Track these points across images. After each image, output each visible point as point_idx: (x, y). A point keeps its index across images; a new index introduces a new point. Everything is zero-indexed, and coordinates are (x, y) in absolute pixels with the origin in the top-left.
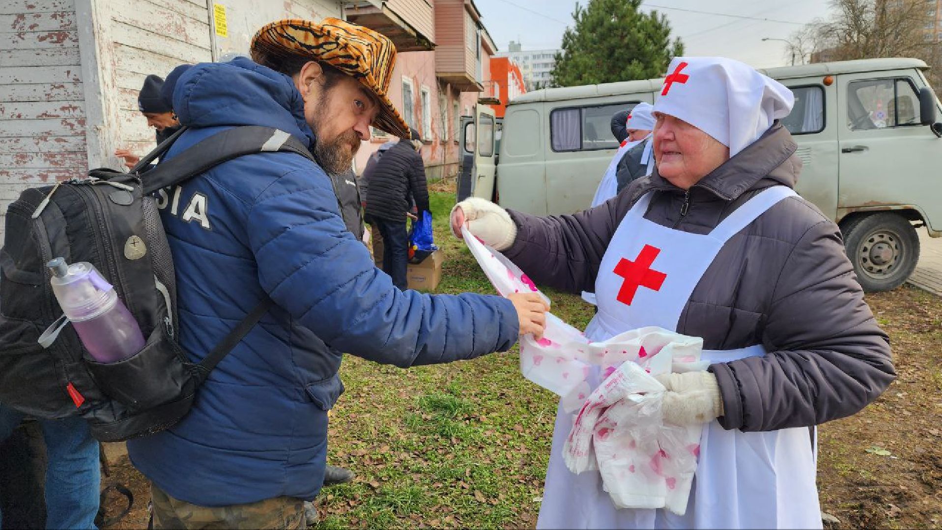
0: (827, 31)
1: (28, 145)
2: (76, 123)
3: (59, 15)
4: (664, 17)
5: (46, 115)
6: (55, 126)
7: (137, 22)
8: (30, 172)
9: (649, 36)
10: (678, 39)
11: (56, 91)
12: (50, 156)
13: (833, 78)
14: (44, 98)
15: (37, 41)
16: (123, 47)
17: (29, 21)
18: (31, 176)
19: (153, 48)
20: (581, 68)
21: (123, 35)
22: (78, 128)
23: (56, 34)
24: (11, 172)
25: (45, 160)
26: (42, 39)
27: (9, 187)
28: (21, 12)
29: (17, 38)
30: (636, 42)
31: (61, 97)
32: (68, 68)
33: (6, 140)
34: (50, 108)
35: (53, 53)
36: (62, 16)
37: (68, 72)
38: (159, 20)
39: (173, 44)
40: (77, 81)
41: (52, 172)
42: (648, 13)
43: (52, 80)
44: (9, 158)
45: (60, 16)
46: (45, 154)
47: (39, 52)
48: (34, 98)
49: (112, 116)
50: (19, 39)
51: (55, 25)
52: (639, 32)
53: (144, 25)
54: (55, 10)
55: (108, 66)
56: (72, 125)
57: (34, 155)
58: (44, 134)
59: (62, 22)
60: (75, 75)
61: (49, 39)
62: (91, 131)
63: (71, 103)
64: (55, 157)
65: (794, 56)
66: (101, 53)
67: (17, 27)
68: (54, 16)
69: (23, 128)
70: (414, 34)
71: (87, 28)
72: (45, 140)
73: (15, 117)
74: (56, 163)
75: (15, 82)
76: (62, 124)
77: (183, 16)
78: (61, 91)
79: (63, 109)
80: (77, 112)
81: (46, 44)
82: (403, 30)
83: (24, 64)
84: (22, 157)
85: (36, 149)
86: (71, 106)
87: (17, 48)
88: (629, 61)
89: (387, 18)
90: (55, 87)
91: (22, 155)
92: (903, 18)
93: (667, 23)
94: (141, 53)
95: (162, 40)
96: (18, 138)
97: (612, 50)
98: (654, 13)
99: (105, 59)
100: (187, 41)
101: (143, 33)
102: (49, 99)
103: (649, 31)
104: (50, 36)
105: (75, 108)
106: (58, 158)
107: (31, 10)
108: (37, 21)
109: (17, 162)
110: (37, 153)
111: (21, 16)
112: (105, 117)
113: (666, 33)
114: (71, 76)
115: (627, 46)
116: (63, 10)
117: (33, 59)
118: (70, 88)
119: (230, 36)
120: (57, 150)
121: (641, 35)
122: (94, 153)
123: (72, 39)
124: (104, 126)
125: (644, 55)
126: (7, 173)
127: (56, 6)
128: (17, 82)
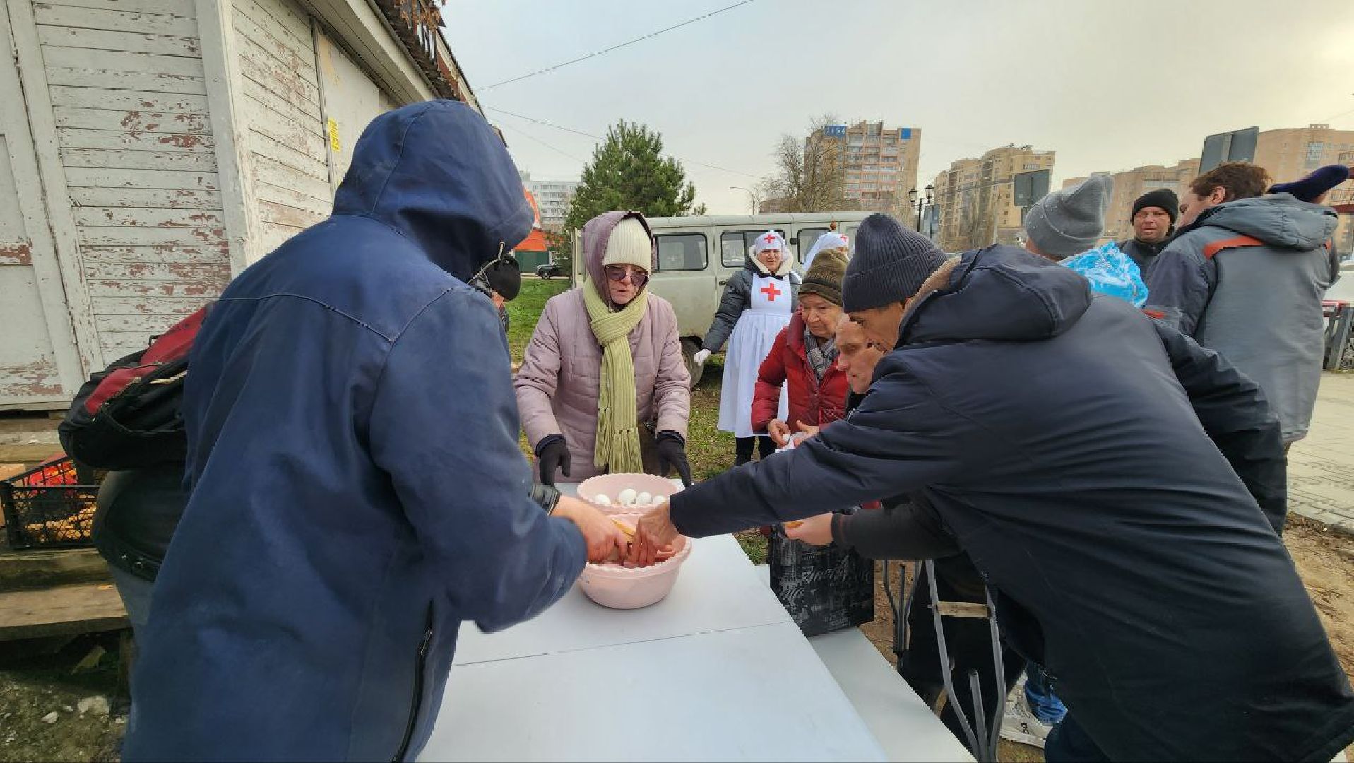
0: (774, 186)
1: (149, 256)
2: (211, 235)
3: (186, 117)
4: (679, 163)
5: (170, 223)
6: (183, 236)
7: (267, 131)
8: (147, 285)
9: (669, 179)
10: (691, 182)
11: (182, 199)
12: (175, 267)
13: (837, 224)
14: (168, 204)
15: (157, 142)
16: (260, 158)
17: (146, 120)
18: (152, 289)
19: (282, 160)
20: (614, 201)
21: (258, 145)
22: (215, 239)
23: (183, 138)
24: (122, 284)
25: (170, 271)
26: (164, 141)
27: (121, 301)
28: (134, 109)
29: (128, 137)
30: (660, 183)
31: (189, 206)
32: (200, 175)
33: (116, 249)
34: (176, 216)
35: (180, 157)
36: (191, 119)
37: (200, 179)
38: (285, 131)
39: (297, 156)
40: (210, 189)
41: (181, 284)
42: (666, 159)
43: (179, 186)
44: (121, 268)
45: (188, 119)
46: (170, 265)
47: (160, 154)
48: (153, 204)
49: (254, 229)
50: (132, 138)
51: (182, 127)
52: (661, 174)
53: (274, 135)
54: (181, 111)
55: (249, 175)
56: (205, 236)
57: (156, 266)
58: (169, 244)
59: (191, 125)
60: (209, 183)
61: (173, 142)
62: (236, 242)
63: (203, 212)
64: (182, 268)
65: (754, 202)
66: (242, 162)
67: (130, 124)
68: (181, 118)
69: (140, 236)
71: (225, 135)
72: (171, 250)
73: (127, 224)
74: (185, 275)
75: (128, 186)
76: (193, 233)
77: (304, 127)
78: (191, 199)
79: (195, 217)
80: (212, 221)
81: (169, 147)
83: (138, 166)
84: (137, 268)
85: (157, 259)
86: (203, 215)
87: (130, 148)
88: (655, 198)
90: (182, 193)
91: (138, 265)
92: (827, 179)
93: (682, 169)
94: (272, 164)
95: (289, 151)
96: (132, 247)
97: (638, 189)
98: (671, 160)
99: (246, 167)
100: (308, 154)
101: (272, 143)
102: (174, 205)
103: (669, 174)
104: (175, 138)
105: (209, 218)
106: (188, 269)
107: (147, 108)
108: (157, 121)
109: (132, 273)
110: (159, 264)
111: (135, 114)
112: (248, 229)
113: (681, 177)
114: (204, 182)
115: (652, 184)
116: (193, 113)
117: (151, 161)
118: (203, 197)
119: (342, 151)
120: (186, 261)
121: (663, 177)
122: (239, 265)
123: (203, 144)
124: (248, 238)
125: (666, 194)
126: (118, 285)
127: (182, 108)
128: (130, 186)
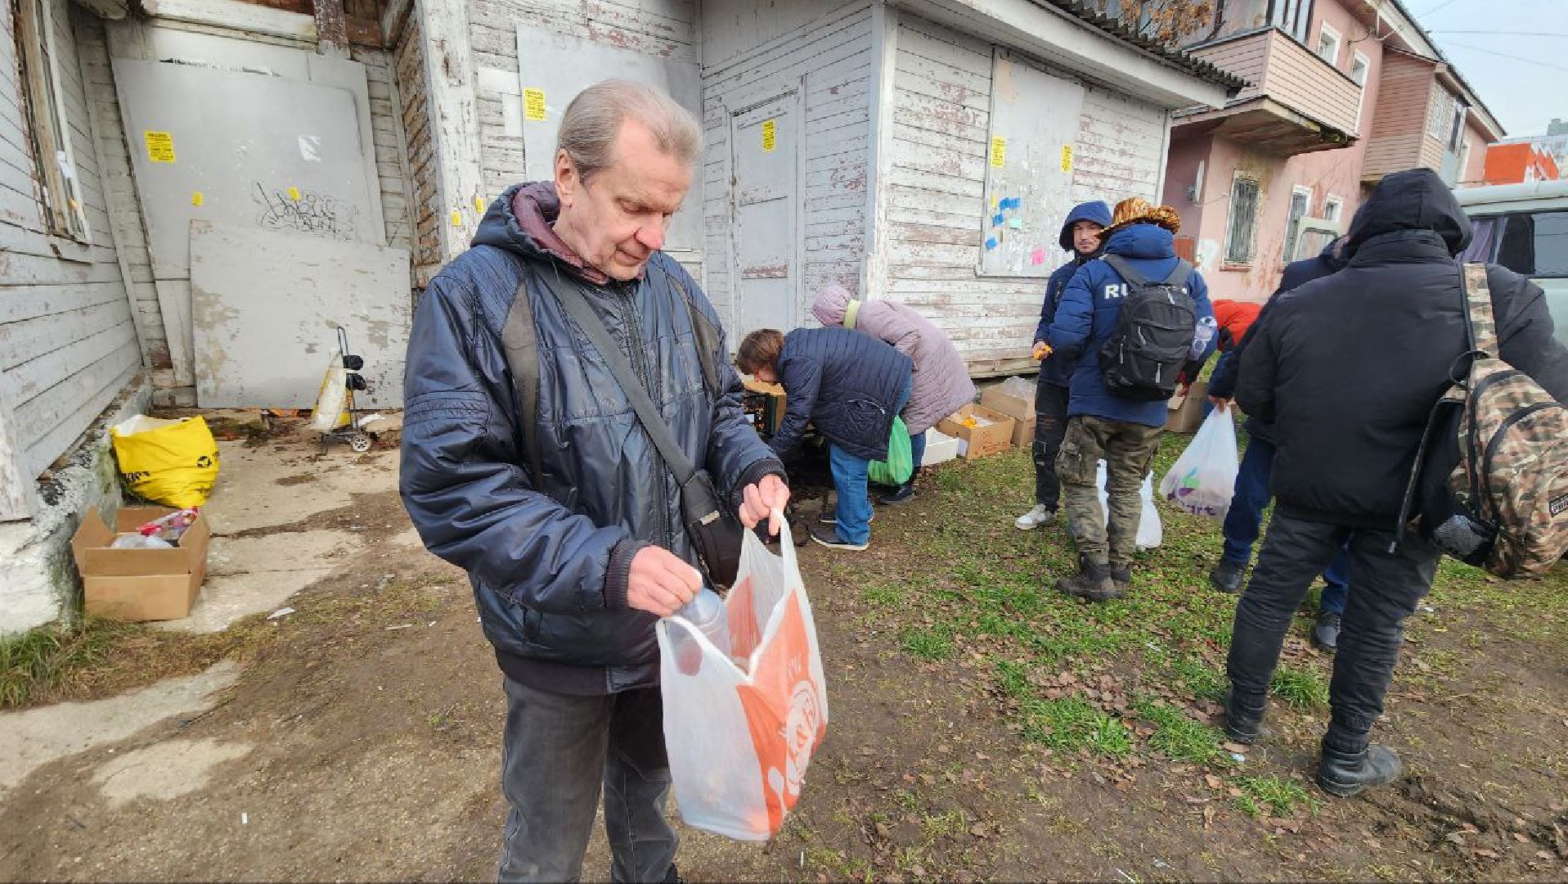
5: (842, 245)
7: (914, 164)
11: (849, 227)
14: (842, 232)
15: (843, 188)
16: (900, 188)
17: (840, 173)
19: (927, 186)
21: (901, 178)
23: (854, 182)
26: (846, 187)
29: (831, 188)
31: (852, 231)
32: (858, 208)
34: (845, 240)
35: (850, 197)
36: (860, 167)
37: (858, 211)
38: (936, 160)
39: (946, 180)
40: (861, 218)
43: (847, 218)
45: (858, 167)
47: (843, 197)
48: (837, 232)
49: (881, 245)
51: (855, 174)
53: (921, 166)
54: (856, 163)
55: (884, 204)
59: (860, 171)
60: (861, 213)
61: (849, 187)
62: (864, 257)
63: (857, 235)
66: (880, 194)
68: (855, 168)
70: (1318, 129)
75: (828, 221)
76: (851, 251)
77: (960, 153)
78: (852, 226)
79: (852, 240)
80: (860, 242)
81: (847, 190)
82: (1297, 125)
83: (833, 207)
85: (833, 271)
86: (856, 238)
87: (831, 195)
89: (1270, 114)
90: (848, 223)
94: (914, 191)
95: (937, 177)
99: (883, 198)
100: (960, 176)
101: (917, 173)
102: (845, 233)
104: (851, 184)
105: (859, 240)
107: (842, 166)
108: (845, 173)
111: (836, 170)
114: (859, 214)
116: (861, 163)
117: (839, 203)
118: (858, 223)
119: (1006, 166)
120: (845, 273)
123: (863, 185)
